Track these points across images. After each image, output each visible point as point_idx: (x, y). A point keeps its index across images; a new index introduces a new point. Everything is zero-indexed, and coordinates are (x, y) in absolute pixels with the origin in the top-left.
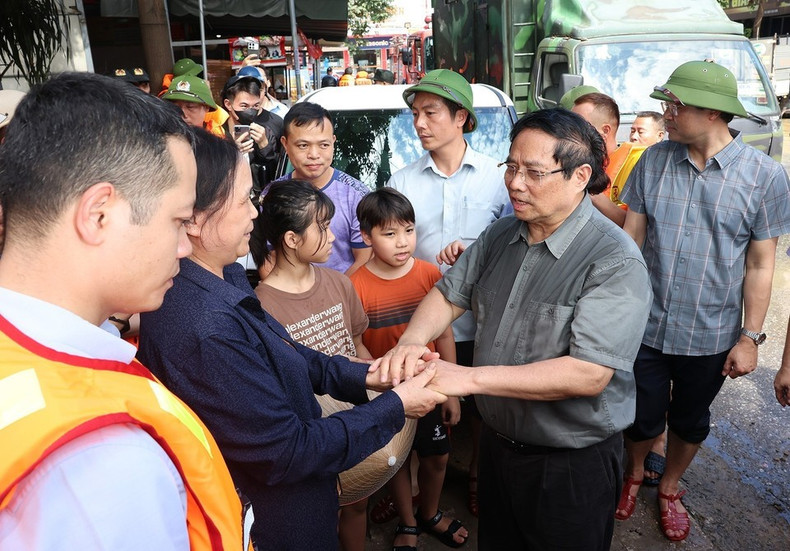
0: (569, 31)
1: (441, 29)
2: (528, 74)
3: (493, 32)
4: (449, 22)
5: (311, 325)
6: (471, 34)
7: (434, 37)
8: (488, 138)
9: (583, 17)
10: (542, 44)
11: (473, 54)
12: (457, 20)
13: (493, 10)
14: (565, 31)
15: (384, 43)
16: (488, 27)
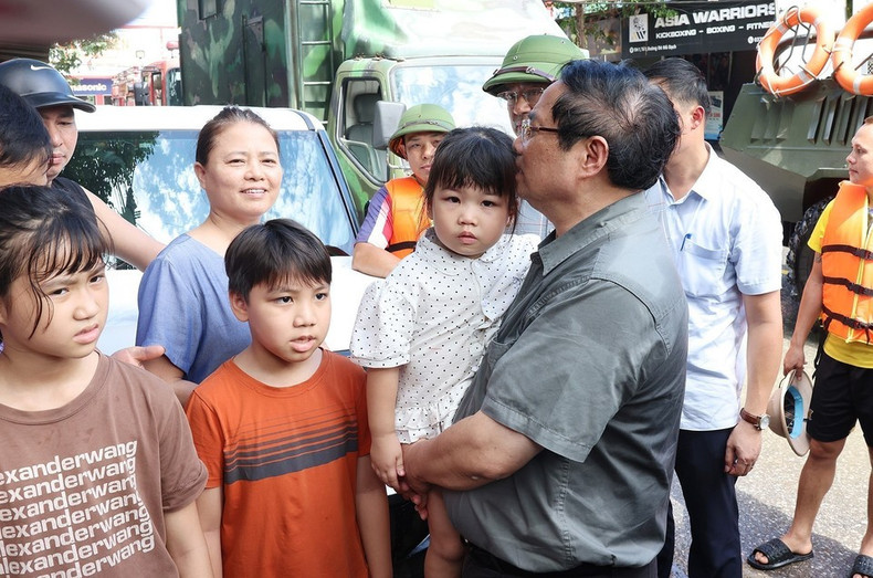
0: (380, 50)
1: (194, 56)
2: (322, 110)
3: (272, 54)
4: (205, 45)
5: (42, 478)
6: (238, 59)
7: (182, 69)
8: (287, 192)
9: (397, 31)
10: (341, 69)
11: (242, 86)
12: (217, 40)
13: (271, 25)
14: (373, 50)
15: (100, 87)
16: (264, 47)
